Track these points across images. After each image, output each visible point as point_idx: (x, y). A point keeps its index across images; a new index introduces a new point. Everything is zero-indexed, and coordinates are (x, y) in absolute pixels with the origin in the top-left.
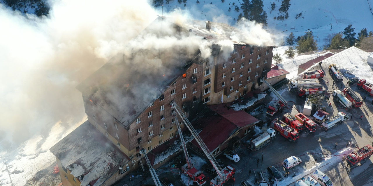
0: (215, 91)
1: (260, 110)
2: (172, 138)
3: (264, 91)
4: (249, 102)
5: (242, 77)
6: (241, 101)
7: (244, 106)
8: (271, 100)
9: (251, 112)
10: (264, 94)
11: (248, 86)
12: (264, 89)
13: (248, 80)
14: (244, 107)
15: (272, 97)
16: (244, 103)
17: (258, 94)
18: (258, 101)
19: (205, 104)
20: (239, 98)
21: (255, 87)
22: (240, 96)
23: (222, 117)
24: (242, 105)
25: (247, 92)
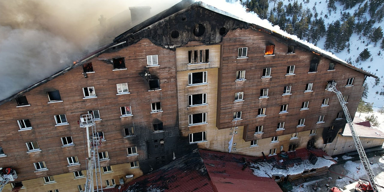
0: (220, 125)
1: (315, 189)
2: (111, 187)
3: (334, 157)
4: (295, 166)
5: (287, 115)
6: (281, 160)
7: (283, 172)
8: (344, 176)
9: (296, 186)
10: (329, 161)
11: (300, 137)
12: (335, 152)
13: (300, 126)
14: (281, 173)
15: (346, 171)
16: (284, 167)
17: (318, 158)
18: (313, 170)
19: (192, 144)
20: (278, 154)
21: (315, 144)
22: (281, 152)
23: (210, 179)
24: (279, 168)
25: (297, 149)
